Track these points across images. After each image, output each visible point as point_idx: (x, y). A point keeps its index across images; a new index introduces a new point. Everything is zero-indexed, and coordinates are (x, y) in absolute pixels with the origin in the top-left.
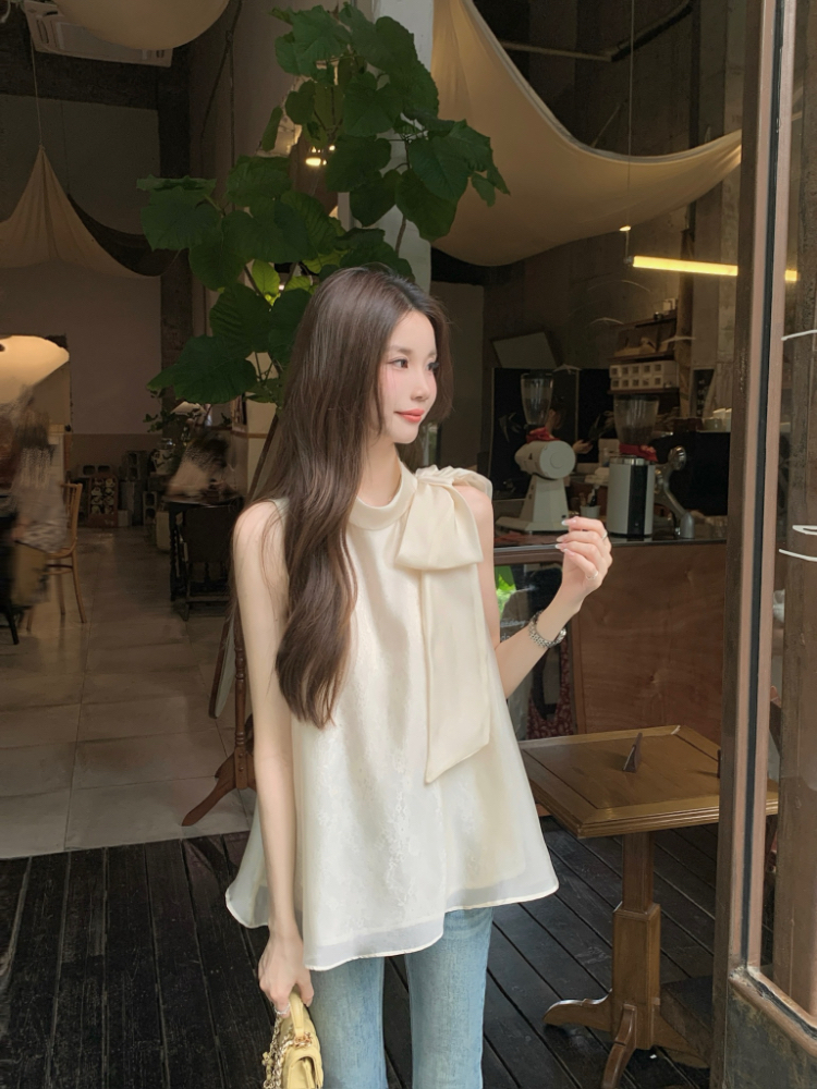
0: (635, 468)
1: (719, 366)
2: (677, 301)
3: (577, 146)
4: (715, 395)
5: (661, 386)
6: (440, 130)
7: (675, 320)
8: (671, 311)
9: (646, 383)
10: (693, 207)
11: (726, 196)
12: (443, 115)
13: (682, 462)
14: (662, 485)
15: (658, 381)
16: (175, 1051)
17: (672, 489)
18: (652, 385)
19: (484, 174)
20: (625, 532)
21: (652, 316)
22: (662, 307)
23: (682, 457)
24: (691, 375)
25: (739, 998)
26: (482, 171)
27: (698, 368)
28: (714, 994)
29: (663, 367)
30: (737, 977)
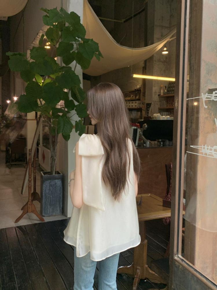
0: (134, 129)
1: (153, 102)
2: (141, 85)
3: (118, 45)
4: (152, 110)
5: (137, 107)
6: (86, 41)
7: (141, 90)
8: (139, 88)
9: (132, 106)
10: (145, 61)
11: (154, 58)
12: (86, 37)
13: (146, 128)
14: (141, 134)
15: (136, 106)
16: (19, 285)
17: (144, 135)
18: (134, 107)
19: (97, 53)
21: (134, 89)
22: (137, 87)
23: (146, 126)
24: (145, 105)
25: (177, 263)
26: (97, 52)
27: (147, 103)
28: (170, 263)
29: (137, 102)
30: (176, 258)
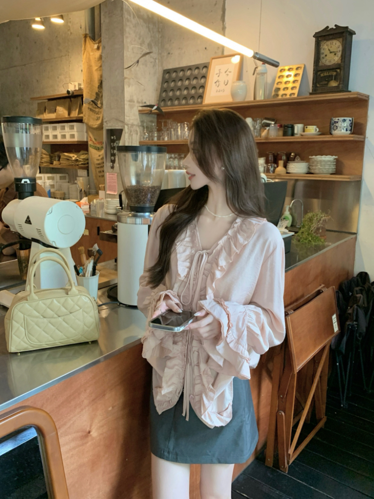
1: (126, 127)
7: (82, 96)
9: (64, 136)
15: (73, 136)
18: (68, 139)
24: (104, 133)
27: (110, 128)
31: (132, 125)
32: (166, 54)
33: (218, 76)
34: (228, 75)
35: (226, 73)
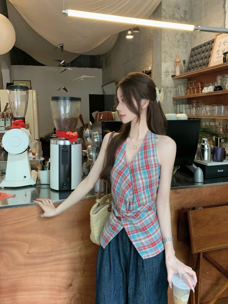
20: (58, 189)
31: (167, 87)
32: (193, 38)
33: (219, 47)
34: (225, 45)
35: (224, 44)
